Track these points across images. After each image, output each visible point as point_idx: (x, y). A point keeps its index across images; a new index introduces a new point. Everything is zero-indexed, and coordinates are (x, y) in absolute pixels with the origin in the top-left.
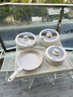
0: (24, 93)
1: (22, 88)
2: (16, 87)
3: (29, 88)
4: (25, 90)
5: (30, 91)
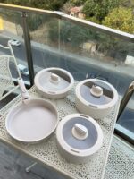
0: (14, 172)
1: (18, 162)
2: (11, 154)
3: (27, 169)
4: (19, 168)
5: (25, 175)
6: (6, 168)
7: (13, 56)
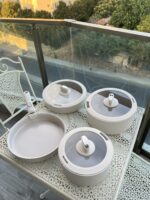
4: (32, 193)
6: (19, 193)
7: (24, 71)
